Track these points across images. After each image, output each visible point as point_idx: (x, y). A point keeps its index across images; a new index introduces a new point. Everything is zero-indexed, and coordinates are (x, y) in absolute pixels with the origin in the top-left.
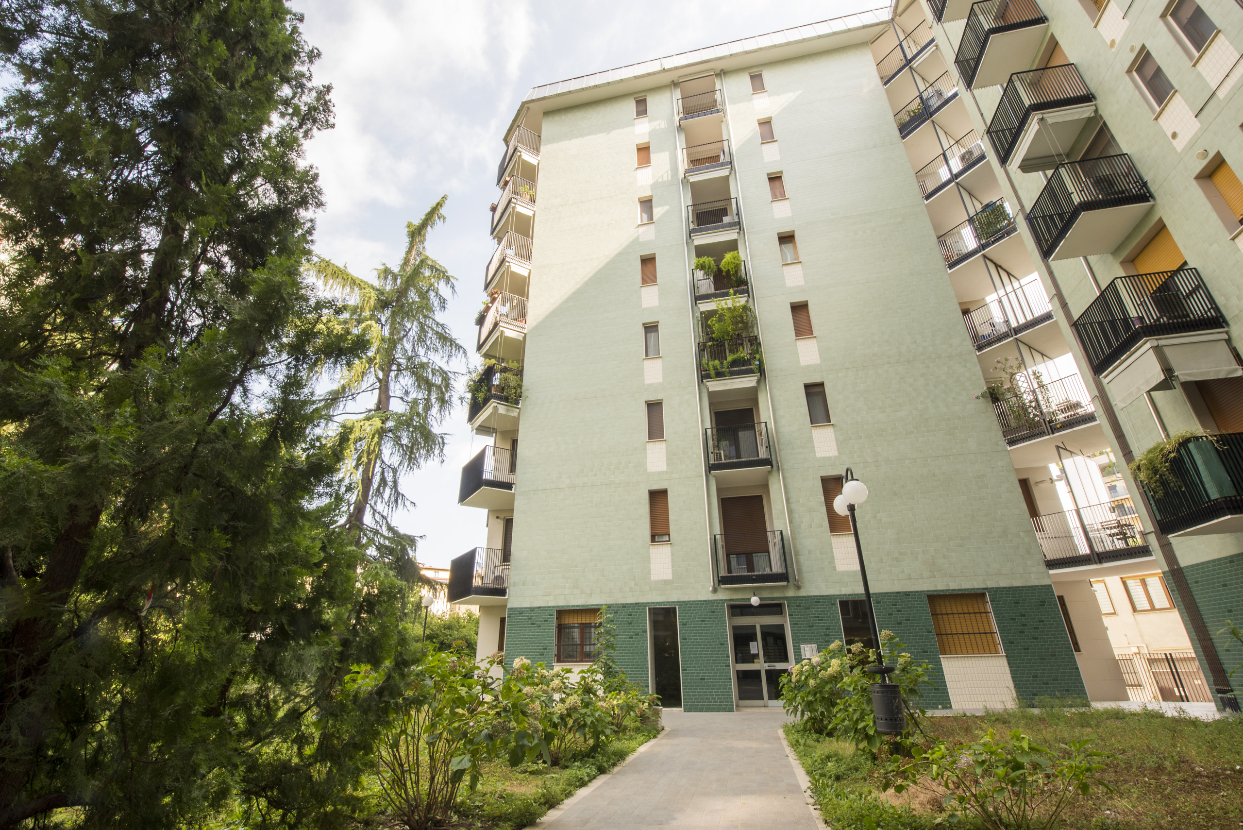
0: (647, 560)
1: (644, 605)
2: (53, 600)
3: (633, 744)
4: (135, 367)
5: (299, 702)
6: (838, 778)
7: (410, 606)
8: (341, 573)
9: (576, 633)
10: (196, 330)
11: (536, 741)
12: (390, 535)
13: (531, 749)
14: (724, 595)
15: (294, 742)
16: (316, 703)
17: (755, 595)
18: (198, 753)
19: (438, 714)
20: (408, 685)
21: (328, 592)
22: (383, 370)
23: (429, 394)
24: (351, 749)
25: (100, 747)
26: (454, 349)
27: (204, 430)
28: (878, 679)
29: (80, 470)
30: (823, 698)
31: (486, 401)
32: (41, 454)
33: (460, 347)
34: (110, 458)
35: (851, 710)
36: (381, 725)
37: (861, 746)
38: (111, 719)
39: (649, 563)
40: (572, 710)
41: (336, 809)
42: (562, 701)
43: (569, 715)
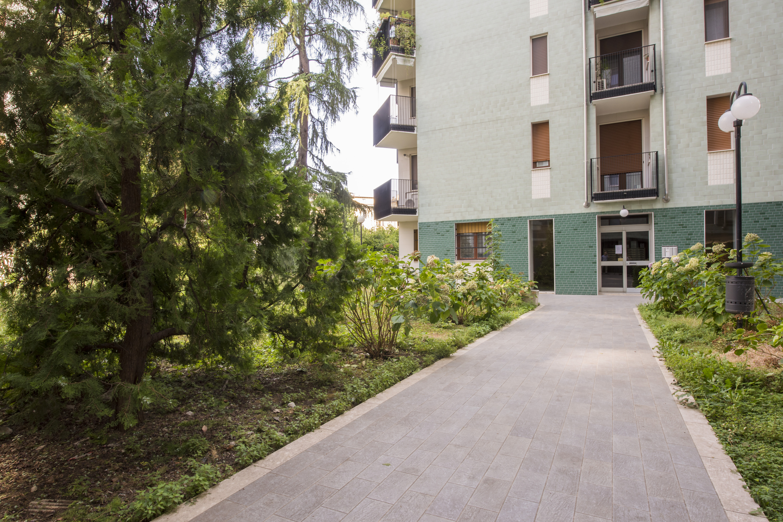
0: (529, 183)
1: (526, 218)
2: (132, 220)
3: (517, 313)
4: (124, 47)
5: (291, 281)
6: (682, 342)
7: (349, 223)
8: (300, 198)
9: (471, 241)
10: (155, 14)
11: (447, 309)
12: (327, 173)
13: (444, 313)
14: (597, 208)
15: (292, 304)
16: (301, 281)
17: (624, 208)
18: (239, 308)
19: (379, 291)
20: (357, 271)
21: (294, 212)
22: (299, 36)
23: (338, 55)
24: (327, 309)
25: (185, 305)
26: (353, 8)
27: (184, 94)
28: (735, 272)
29: (116, 131)
30: (678, 287)
31: (386, 54)
32: (89, 121)
33: (358, 4)
34: (131, 120)
35: (703, 295)
36: (344, 295)
37: (707, 321)
38: (186, 290)
39: (531, 185)
40: (470, 291)
41: (324, 342)
42: (464, 284)
43: (469, 293)
